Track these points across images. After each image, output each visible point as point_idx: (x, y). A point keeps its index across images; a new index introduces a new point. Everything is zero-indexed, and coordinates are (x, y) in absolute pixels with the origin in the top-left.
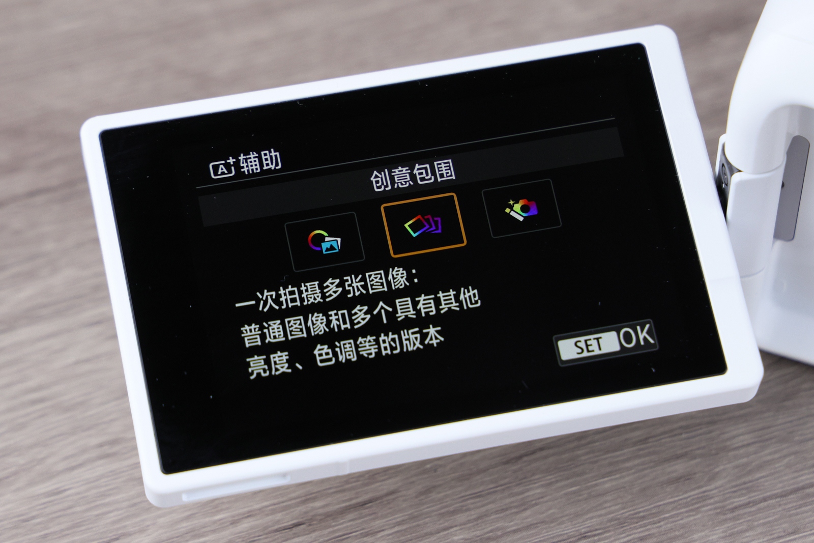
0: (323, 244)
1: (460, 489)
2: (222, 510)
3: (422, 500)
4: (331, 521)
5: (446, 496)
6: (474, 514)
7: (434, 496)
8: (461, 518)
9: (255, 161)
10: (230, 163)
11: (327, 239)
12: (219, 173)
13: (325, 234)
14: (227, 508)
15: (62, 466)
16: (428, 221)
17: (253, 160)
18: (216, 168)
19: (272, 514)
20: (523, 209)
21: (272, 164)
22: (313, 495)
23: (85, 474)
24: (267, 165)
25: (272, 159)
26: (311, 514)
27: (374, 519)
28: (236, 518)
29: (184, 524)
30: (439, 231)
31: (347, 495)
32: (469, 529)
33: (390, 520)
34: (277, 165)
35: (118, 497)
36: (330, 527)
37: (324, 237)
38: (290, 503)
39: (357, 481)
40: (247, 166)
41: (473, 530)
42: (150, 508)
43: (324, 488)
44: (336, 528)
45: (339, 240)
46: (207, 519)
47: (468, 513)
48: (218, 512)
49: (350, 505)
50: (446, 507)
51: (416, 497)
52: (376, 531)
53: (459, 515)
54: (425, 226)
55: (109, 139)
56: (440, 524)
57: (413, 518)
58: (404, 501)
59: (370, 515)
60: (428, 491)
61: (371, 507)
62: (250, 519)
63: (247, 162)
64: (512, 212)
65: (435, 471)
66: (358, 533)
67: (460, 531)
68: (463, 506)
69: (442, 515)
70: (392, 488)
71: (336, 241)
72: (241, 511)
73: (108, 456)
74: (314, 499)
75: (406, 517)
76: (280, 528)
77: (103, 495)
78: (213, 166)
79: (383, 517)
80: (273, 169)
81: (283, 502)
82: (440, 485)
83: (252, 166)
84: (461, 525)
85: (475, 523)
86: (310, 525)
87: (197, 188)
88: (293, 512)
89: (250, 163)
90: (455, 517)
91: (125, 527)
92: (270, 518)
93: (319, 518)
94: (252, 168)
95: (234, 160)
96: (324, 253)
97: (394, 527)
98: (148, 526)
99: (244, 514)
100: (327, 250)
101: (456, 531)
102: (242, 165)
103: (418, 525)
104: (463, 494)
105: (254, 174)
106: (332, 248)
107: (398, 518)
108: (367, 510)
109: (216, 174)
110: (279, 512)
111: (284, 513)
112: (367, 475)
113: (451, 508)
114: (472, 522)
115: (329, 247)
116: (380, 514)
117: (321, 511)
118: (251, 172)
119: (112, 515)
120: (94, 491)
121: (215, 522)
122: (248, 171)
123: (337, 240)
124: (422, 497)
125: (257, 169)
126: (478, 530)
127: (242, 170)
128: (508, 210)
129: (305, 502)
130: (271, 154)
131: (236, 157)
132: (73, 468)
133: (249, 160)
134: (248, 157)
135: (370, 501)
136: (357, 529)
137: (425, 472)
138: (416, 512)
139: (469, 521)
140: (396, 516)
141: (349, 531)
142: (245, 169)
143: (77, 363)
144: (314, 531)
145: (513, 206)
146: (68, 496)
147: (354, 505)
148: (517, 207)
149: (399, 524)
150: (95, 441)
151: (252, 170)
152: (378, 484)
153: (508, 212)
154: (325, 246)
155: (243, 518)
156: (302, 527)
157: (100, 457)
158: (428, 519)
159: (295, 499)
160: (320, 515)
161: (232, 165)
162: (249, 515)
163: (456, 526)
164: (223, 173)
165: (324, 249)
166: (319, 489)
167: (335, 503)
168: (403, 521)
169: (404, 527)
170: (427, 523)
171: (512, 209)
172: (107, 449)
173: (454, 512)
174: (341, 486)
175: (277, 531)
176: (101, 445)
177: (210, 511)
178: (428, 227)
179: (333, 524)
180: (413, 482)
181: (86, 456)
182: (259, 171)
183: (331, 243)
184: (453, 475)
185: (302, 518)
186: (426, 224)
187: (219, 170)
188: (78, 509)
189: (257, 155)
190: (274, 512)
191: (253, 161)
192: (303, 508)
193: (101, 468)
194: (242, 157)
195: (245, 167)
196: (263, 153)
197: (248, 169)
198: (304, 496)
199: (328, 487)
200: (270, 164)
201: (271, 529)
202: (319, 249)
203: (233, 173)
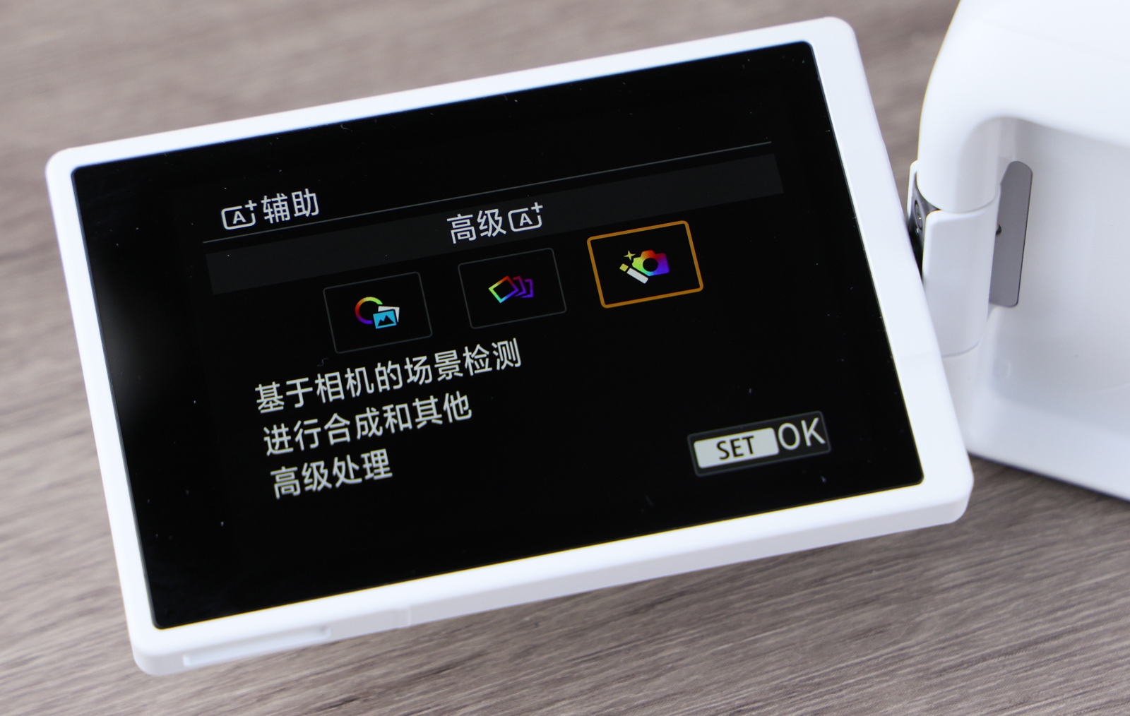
0: (375, 315)
1: (570, 649)
2: (245, 683)
3: (517, 664)
4: (395, 695)
5: (552, 659)
6: (588, 683)
7: (534, 658)
8: (571, 688)
9: (283, 206)
10: (249, 208)
11: (381, 309)
12: (235, 222)
13: (378, 302)
14: (253, 680)
15: (28, 626)
16: (517, 283)
17: (280, 204)
18: (230, 216)
19: (313, 687)
20: (647, 265)
21: (306, 209)
22: (370, 661)
23: (60, 636)
24: (300, 210)
25: (306, 203)
26: (367, 685)
27: (452, 692)
28: (264, 693)
29: (195, 702)
30: (531, 296)
31: (417, 659)
32: (582, 702)
33: (474, 693)
34: (313, 210)
35: (104, 667)
36: (392, 703)
37: (377, 306)
38: (338, 671)
39: (431, 640)
40: (273, 213)
41: (586, 705)
42: (146, 680)
43: (384, 651)
44: (401, 704)
45: (397, 309)
46: (226, 695)
47: (580, 681)
48: (241, 685)
49: (420, 673)
50: (551, 673)
51: (510, 661)
52: (455, 707)
53: (568, 685)
54: (513, 290)
55: (85, 179)
56: (543, 697)
57: (506, 689)
58: (494, 666)
59: (447, 686)
60: (527, 652)
61: (449, 675)
62: (284, 694)
63: (272, 207)
64: (630, 269)
65: (537, 625)
66: (430, 710)
67: (570, 706)
68: (573, 672)
69: (546, 684)
70: (477, 649)
71: (392, 312)
72: (272, 683)
73: (91, 611)
74: (372, 665)
75: (496, 688)
76: (325, 705)
77: (84, 665)
78: (226, 213)
79: (465, 688)
80: (307, 215)
81: (329, 670)
82: (542, 645)
83: (279, 212)
84: (571, 697)
85: (591, 694)
86: (365, 701)
87: (205, 242)
88: (342, 683)
89: (277, 209)
90: (563, 686)
91: (112, 707)
92: (311, 691)
93: (378, 690)
94: (279, 214)
95: (255, 205)
96: (377, 327)
97: (480, 701)
98: (145, 705)
99: (276, 687)
100: (381, 323)
101: (564, 705)
102: (265, 211)
103: (513, 699)
104: (574, 656)
105: (282, 223)
106: (387, 320)
107: (485, 689)
108: (443, 680)
109: (230, 224)
110: (324, 684)
111: (330, 685)
112: (444, 633)
113: (558, 676)
114: (586, 694)
115: (383, 320)
116: (461, 684)
117: (381, 681)
118: (277, 221)
119: (95, 691)
120: (72, 660)
121: (236, 699)
122: (274, 218)
123: (394, 310)
124: (519, 661)
125: (285, 216)
126: (594, 704)
127: (266, 218)
128: (624, 267)
129: (358, 669)
130: (305, 196)
131: (257, 200)
132: (43, 629)
133: (275, 205)
134: (273, 200)
135: (447, 667)
136: (429, 705)
137: (523, 626)
138: (510, 681)
139: (582, 693)
140: (483, 687)
141: (418, 708)
142: (270, 217)
143: (52, 487)
144: (371, 709)
145: (632, 261)
146: (35, 667)
147: (425, 672)
148: (638, 262)
149: (486, 697)
150: (74, 592)
151: (280, 217)
152: (458, 644)
153: (625, 270)
154: (378, 318)
155: (274, 693)
156: (354, 703)
157: (81, 614)
158: (527, 690)
159: (345, 665)
160: (379, 687)
161: (252, 212)
162: (283, 688)
163: (564, 699)
164: (240, 223)
165: (377, 323)
166: (378, 652)
167: (400, 670)
168: (492, 693)
169: (493, 701)
170: (525, 696)
171: (630, 266)
172: (90, 603)
173: (562, 681)
174: (409, 647)
175: (320, 709)
176: (81, 598)
177: (229, 684)
178: (517, 290)
179: (397, 698)
180: (506, 641)
181: (61, 613)
182: (288, 218)
183: (387, 314)
184: (560, 630)
185: (355, 691)
186: (515, 287)
187: (235, 219)
188: (49, 684)
189: (286, 198)
190: (316, 684)
191: (280, 206)
192: (355, 678)
193: (82, 628)
194: (265, 201)
195: (270, 213)
196: (294, 194)
197: (273, 216)
198: (357, 662)
199: (390, 649)
200: (304, 209)
201: (312, 707)
202: (369, 322)
203: (254, 222)
